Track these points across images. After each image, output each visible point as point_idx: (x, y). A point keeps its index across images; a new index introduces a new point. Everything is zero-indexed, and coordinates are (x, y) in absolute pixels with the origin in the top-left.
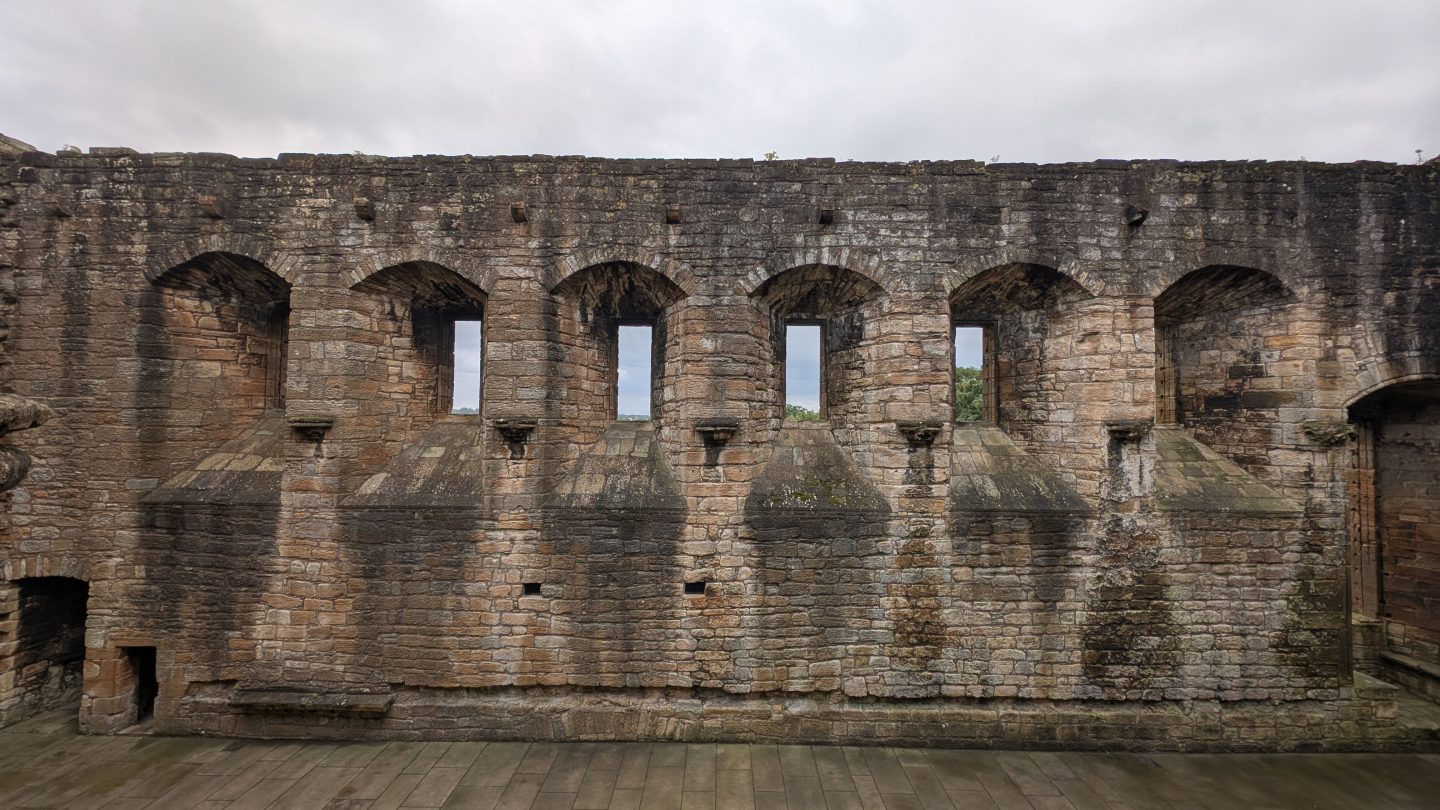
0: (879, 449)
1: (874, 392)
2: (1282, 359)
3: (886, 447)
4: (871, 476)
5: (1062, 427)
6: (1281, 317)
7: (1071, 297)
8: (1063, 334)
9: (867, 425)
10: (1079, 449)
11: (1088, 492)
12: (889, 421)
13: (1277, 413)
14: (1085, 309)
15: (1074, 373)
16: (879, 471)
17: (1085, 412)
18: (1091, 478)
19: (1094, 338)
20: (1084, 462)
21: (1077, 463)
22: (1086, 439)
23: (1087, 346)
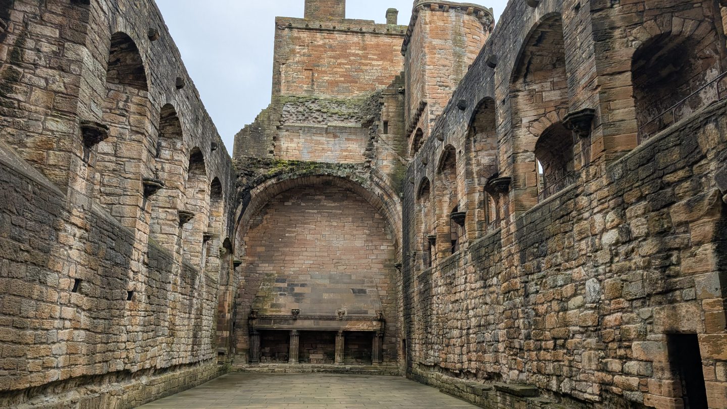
0: (166, 223)
1: (165, 190)
2: (216, 221)
3: (171, 223)
4: (159, 239)
5: (186, 231)
6: (217, 204)
7: (197, 172)
8: (191, 187)
9: (157, 208)
10: (193, 243)
11: (195, 263)
12: (175, 208)
13: (212, 242)
14: (201, 179)
15: (194, 207)
16: (165, 236)
17: (197, 226)
18: (197, 257)
19: (203, 193)
20: (194, 249)
21: (192, 250)
22: (197, 238)
23: (200, 196)
